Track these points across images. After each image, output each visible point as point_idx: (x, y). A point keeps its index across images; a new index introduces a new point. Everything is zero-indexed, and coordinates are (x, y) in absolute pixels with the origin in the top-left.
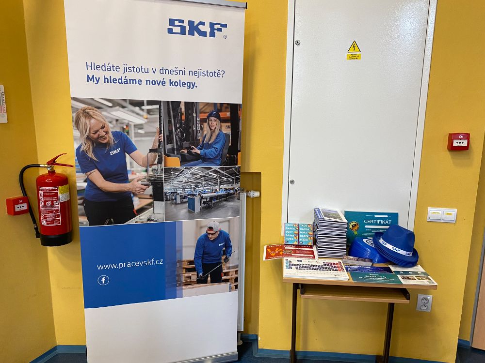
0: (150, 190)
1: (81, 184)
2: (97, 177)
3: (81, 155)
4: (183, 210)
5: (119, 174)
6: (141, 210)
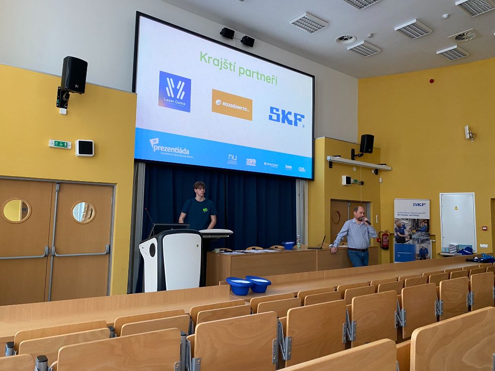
0: (409, 237)
1: (395, 235)
2: (398, 233)
3: (396, 229)
4: (416, 242)
5: (403, 233)
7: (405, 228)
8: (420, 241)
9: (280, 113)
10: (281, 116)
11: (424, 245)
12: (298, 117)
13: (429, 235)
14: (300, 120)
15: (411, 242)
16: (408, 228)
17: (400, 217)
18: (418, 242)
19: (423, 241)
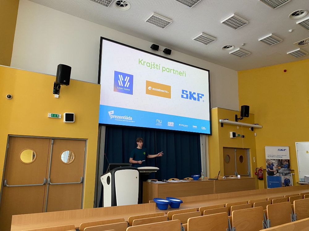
0: (276, 171)
1: (267, 170)
2: (269, 169)
3: (267, 166)
4: (282, 175)
5: (272, 169)
6: (275, 174)
7: (273, 165)
8: (284, 175)
9: (188, 93)
10: (189, 96)
11: (287, 177)
12: (200, 95)
13: (290, 170)
14: (201, 97)
15: (278, 175)
16: (275, 165)
17: (269, 158)
18: (283, 174)
19: (286, 174)
